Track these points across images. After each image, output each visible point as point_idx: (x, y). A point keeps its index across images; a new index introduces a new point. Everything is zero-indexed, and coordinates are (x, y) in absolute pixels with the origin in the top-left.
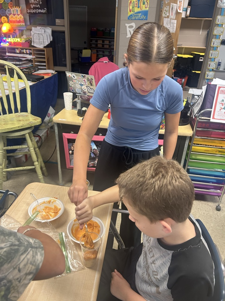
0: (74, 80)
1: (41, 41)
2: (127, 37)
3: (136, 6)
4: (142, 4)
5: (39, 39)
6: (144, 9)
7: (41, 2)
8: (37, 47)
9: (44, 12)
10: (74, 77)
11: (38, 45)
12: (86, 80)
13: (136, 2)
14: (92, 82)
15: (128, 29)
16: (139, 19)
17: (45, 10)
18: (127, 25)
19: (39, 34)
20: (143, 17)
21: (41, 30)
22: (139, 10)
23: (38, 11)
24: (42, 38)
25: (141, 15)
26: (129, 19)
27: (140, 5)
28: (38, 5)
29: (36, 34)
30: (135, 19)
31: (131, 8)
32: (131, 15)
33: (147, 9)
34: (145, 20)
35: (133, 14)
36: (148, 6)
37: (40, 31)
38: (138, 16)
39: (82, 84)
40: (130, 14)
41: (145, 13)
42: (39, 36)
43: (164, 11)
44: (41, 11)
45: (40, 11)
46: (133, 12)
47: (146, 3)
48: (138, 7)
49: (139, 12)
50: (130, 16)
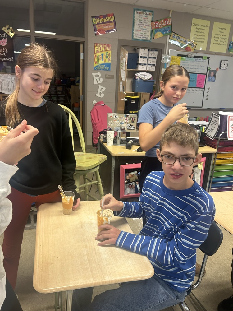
0: (115, 119)
1: (11, 88)
2: (94, 84)
3: (100, 59)
4: (105, 58)
5: (8, 86)
6: (107, 61)
7: (7, 51)
8: (5, 93)
9: (10, 60)
10: (116, 117)
11: (7, 92)
12: (128, 119)
13: (100, 56)
14: (134, 120)
15: (95, 78)
16: (104, 70)
17: (12, 58)
18: (94, 74)
19: (8, 81)
20: (106, 68)
21: (11, 78)
22: (103, 62)
23: (3, 59)
24: (12, 85)
25: (105, 67)
26: (95, 69)
27: (103, 59)
28: (3, 54)
29: (5, 82)
30: (100, 70)
31: (96, 60)
32: (97, 66)
33: (110, 62)
34: (108, 70)
35: (99, 66)
36: (110, 60)
37: (9, 79)
38: (103, 67)
39: (123, 122)
40: (95, 65)
41: (109, 65)
42: (8, 83)
43: (121, 64)
44: (7, 59)
45: (5, 59)
46: (98, 64)
47: (108, 57)
48: (102, 60)
49: (103, 64)
50: (95, 67)
